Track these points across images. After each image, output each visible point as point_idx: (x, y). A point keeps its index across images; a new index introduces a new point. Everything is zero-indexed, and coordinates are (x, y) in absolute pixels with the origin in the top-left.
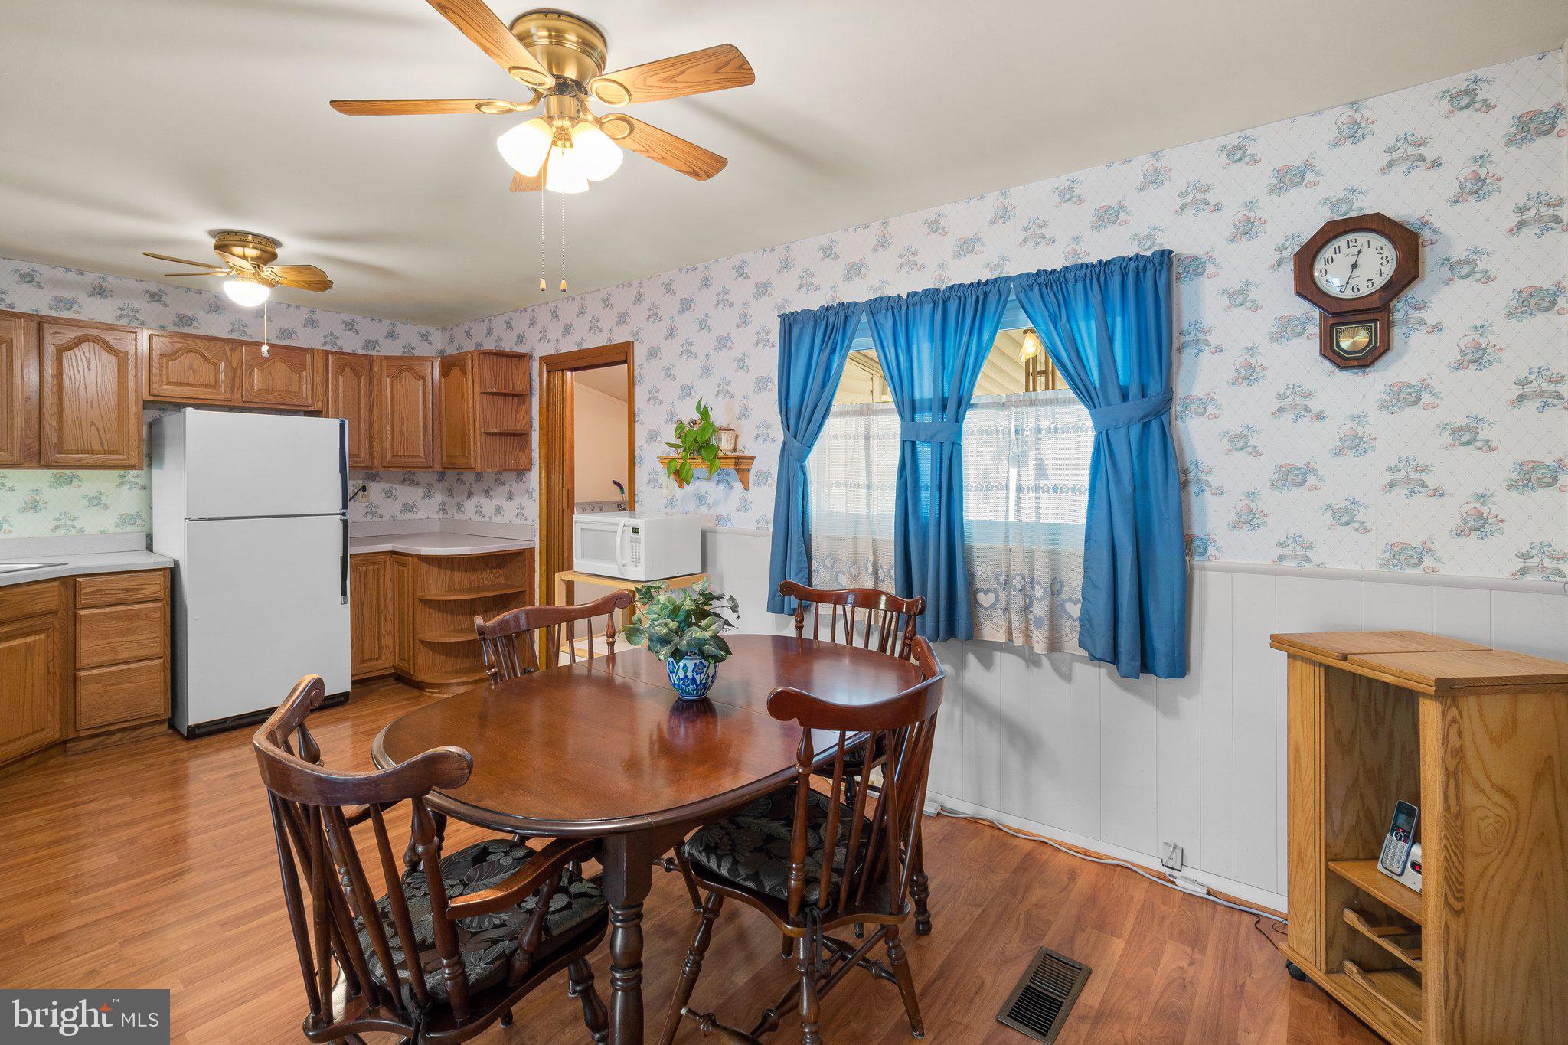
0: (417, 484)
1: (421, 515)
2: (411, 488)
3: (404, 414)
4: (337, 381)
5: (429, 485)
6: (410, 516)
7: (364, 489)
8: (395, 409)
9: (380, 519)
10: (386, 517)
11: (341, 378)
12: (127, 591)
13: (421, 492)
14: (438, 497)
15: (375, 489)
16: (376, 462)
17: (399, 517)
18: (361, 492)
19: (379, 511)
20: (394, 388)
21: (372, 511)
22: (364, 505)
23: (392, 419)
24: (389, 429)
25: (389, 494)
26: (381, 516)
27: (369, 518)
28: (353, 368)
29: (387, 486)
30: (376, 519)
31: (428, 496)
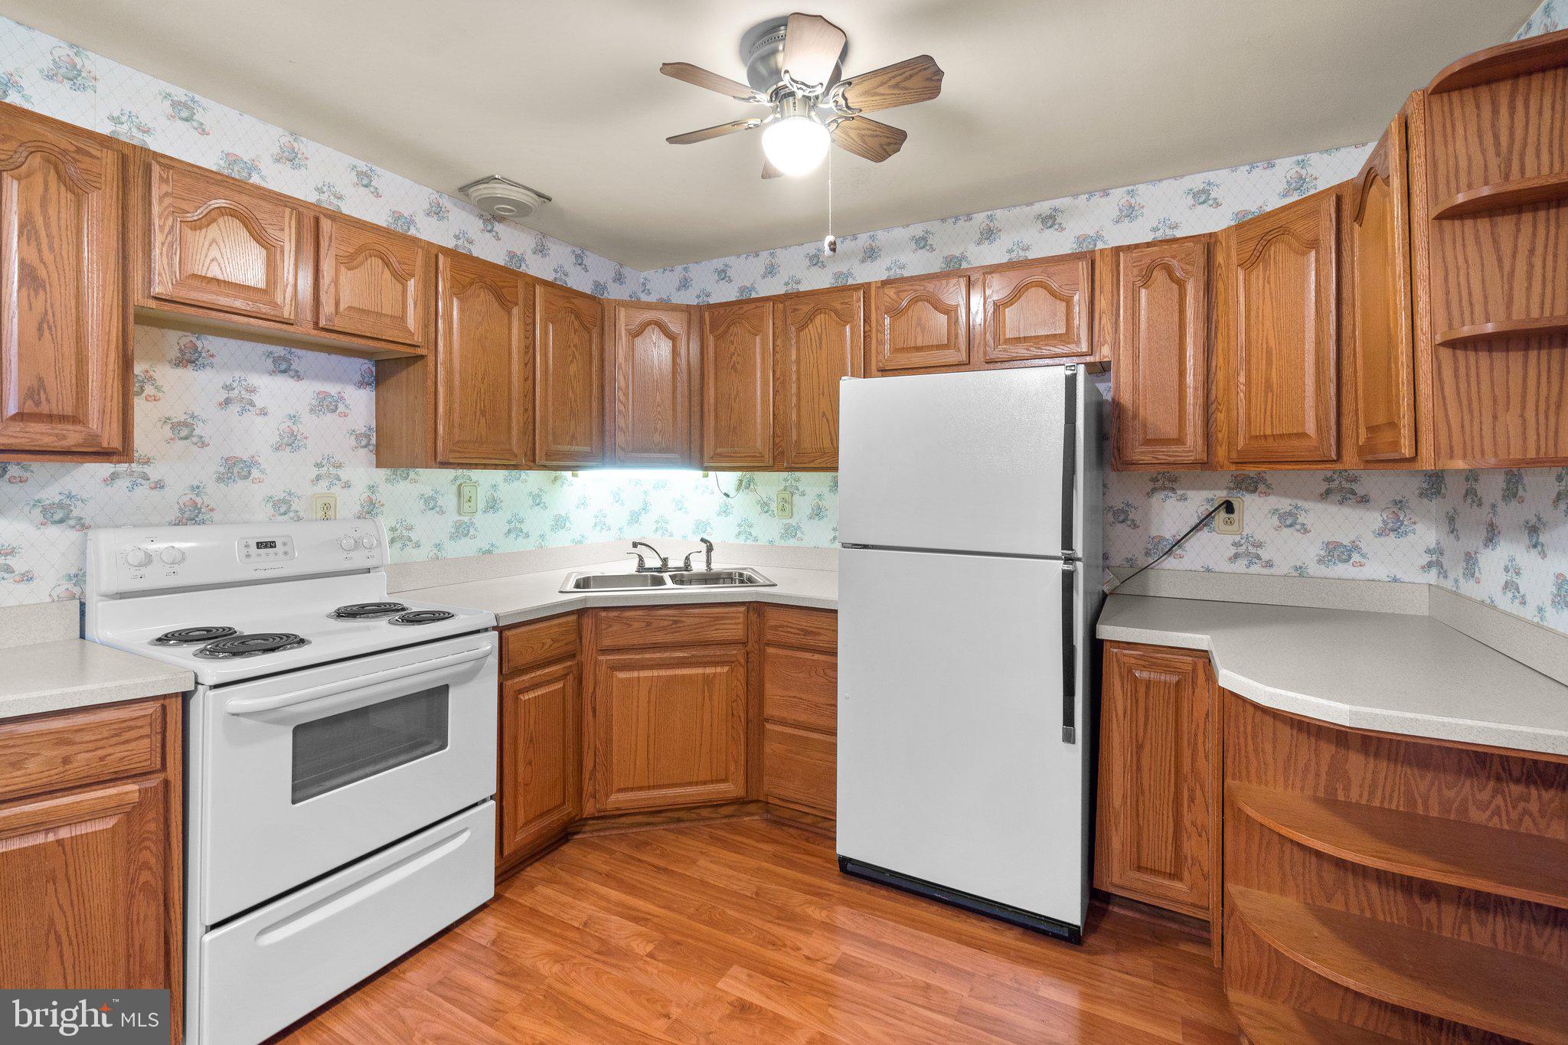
0: (1364, 500)
1: (1374, 569)
2: (1346, 511)
3: (1272, 343)
4: (1135, 299)
5: (1400, 504)
6: (1341, 570)
7: (1229, 507)
8: (1253, 335)
9: (1266, 571)
10: (1282, 567)
11: (1143, 292)
12: (807, 633)
13: (1374, 519)
14: (1425, 534)
15: (1255, 510)
16: (1221, 452)
17: (1314, 569)
18: (1222, 515)
19: (1265, 554)
20: (1253, 290)
21: (1249, 551)
22: (1230, 539)
23: (1248, 362)
24: (1242, 379)
25: (1288, 520)
26: (1269, 564)
27: (1240, 566)
28: (1169, 270)
29: (1284, 504)
30: (1256, 569)
31: (1394, 528)
